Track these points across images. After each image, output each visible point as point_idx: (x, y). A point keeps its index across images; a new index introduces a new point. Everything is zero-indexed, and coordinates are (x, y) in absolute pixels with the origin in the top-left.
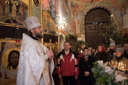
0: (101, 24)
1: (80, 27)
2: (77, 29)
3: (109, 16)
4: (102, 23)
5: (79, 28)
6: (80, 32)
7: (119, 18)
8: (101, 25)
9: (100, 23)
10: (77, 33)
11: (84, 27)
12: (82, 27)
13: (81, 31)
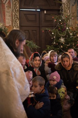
0: (45, 12)
1: (12, 15)
2: (6, 17)
3: (59, 2)
4: (47, 10)
5: (9, 16)
6: (11, 24)
7: (73, 5)
8: (45, 14)
9: (44, 10)
10: (7, 25)
11: (18, 14)
12: (16, 15)
13: (12, 21)
